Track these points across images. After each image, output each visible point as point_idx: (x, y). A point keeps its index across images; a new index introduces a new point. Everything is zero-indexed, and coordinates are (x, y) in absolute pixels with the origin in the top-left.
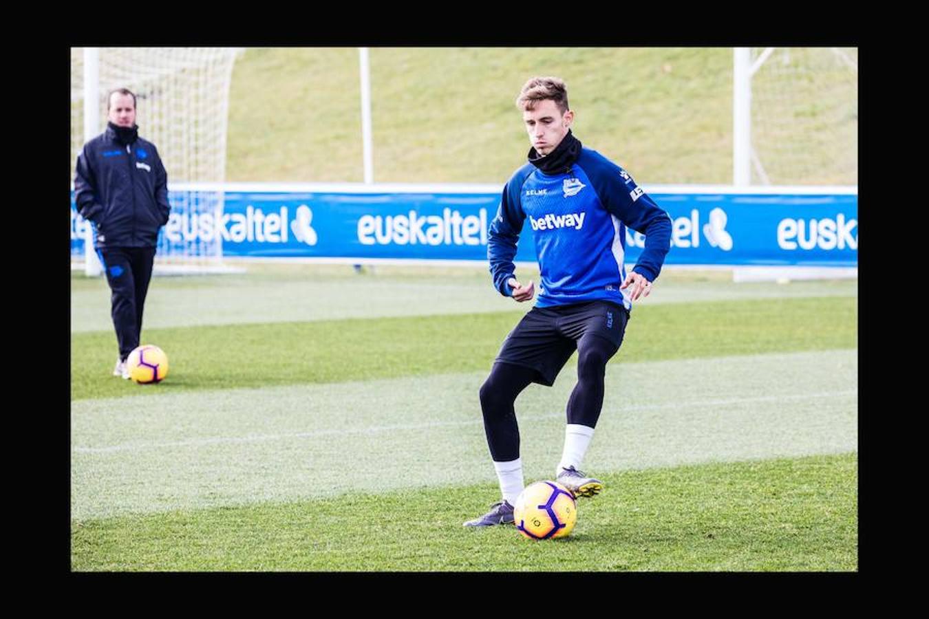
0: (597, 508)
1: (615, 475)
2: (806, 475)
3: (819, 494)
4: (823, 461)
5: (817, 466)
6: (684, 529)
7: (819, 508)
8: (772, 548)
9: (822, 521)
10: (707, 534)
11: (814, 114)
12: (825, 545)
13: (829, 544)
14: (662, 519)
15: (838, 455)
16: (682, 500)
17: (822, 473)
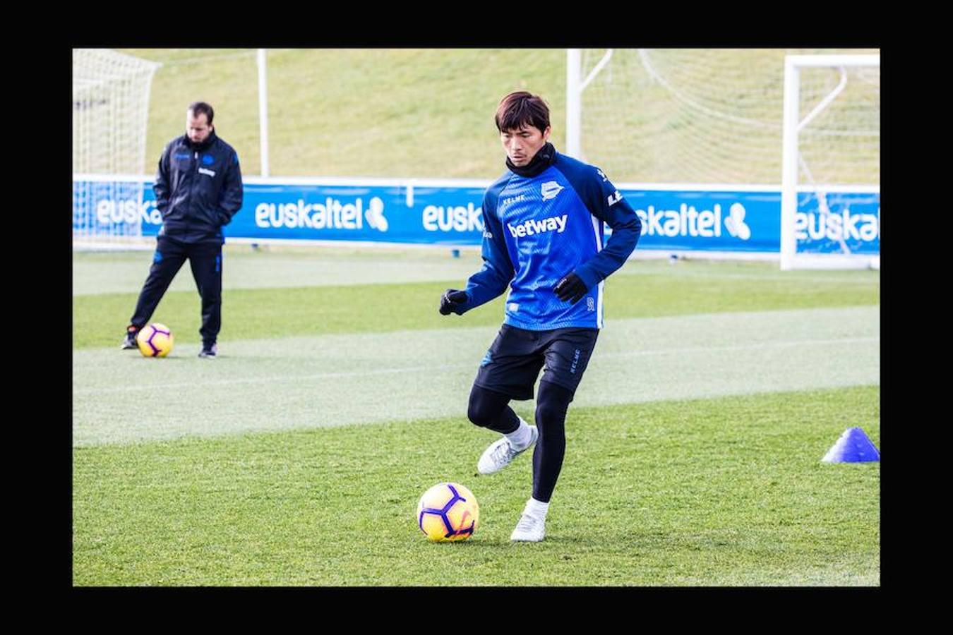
0: (389, 451)
1: (413, 423)
2: (572, 424)
3: (578, 439)
4: (589, 412)
5: (583, 416)
6: (456, 469)
7: (573, 451)
8: (524, 485)
9: (573, 462)
10: (474, 474)
11: (641, 123)
12: (569, 482)
13: (572, 483)
14: (440, 460)
15: (603, 407)
16: (463, 444)
17: (586, 422)
